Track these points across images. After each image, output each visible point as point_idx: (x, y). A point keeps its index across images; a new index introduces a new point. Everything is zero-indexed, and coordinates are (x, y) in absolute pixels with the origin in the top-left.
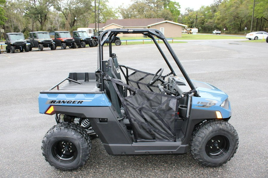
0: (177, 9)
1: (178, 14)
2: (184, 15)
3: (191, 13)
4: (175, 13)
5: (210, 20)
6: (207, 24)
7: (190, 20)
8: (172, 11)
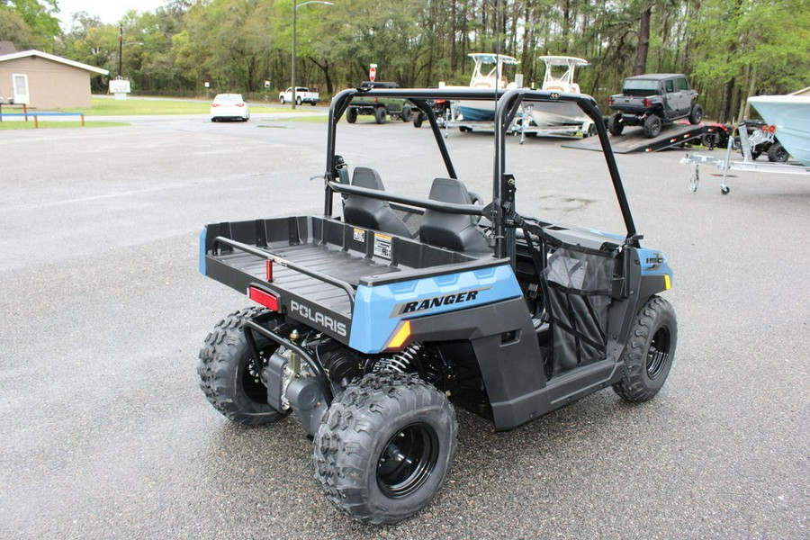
0: (46, 12)
1: (55, 29)
2: (69, 35)
3: (94, 31)
4: (43, 26)
5: (159, 57)
6: (150, 66)
7: (92, 53)
8: (29, 20)
